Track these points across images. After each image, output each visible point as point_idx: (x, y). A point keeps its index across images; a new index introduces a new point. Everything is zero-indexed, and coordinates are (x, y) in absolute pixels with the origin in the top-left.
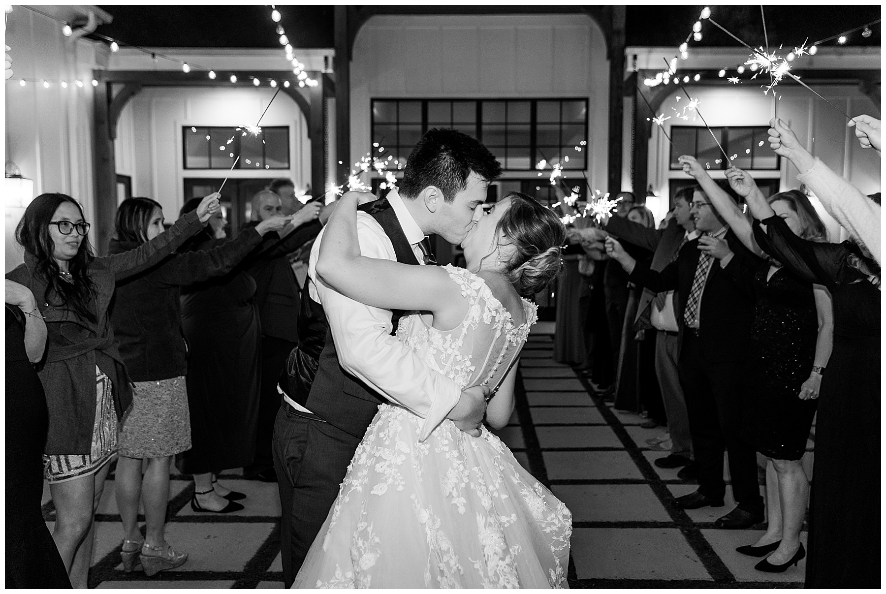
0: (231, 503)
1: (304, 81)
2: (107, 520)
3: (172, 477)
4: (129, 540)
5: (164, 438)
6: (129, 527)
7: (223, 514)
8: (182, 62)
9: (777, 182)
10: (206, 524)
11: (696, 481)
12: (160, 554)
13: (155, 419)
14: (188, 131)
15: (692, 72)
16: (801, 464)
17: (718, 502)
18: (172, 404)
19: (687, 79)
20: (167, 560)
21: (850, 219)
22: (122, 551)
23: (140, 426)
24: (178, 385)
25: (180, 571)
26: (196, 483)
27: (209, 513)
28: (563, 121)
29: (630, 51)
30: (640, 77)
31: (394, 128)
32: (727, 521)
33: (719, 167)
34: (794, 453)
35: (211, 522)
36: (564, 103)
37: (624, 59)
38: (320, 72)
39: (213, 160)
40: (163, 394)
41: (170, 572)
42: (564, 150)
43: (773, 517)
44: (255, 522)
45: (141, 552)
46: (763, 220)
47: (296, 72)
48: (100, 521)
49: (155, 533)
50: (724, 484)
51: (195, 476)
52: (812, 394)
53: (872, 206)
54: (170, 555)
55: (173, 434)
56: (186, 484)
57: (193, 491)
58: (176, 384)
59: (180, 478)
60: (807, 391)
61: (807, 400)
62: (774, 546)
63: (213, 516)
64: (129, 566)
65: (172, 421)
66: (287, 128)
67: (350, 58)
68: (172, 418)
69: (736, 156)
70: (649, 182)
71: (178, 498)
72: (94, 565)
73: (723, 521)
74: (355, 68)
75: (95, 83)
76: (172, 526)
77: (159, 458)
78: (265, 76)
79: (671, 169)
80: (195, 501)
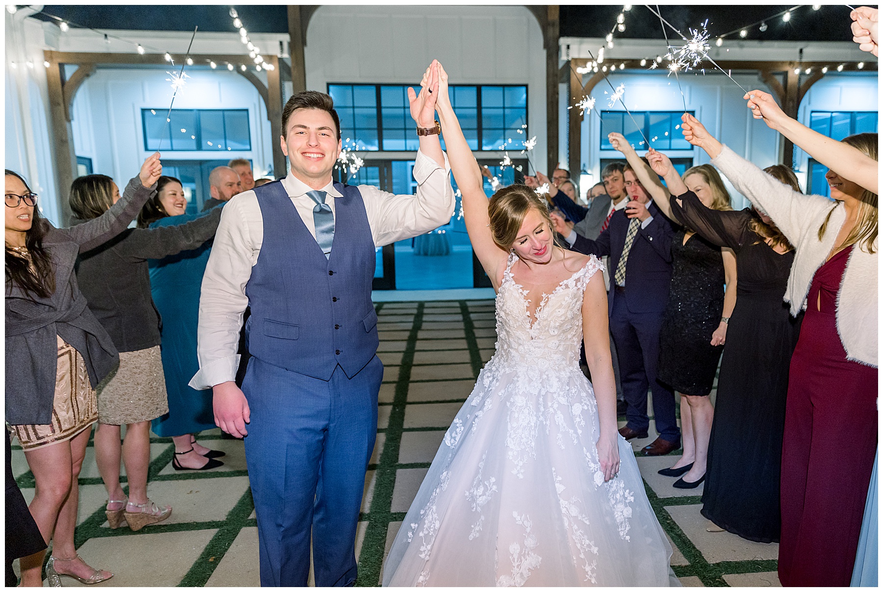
0: (211, 461)
1: (260, 64)
2: (90, 483)
3: (152, 441)
4: (113, 500)
5: (145, 404)
6: (112, 488)
7: (204, 471)
8: (137, 44)
9: (691, 160)
10: (187, 481)
11: (625, 418)
12: (144, 510)
13: (135, 387)
14: (147, 113)
15: (618, 62)
16: (710, 399)
17: (643, 434)
18: (151, 372)
19: (613, 68)
20: (152, 515)
21: (755, 194)
22: (106, 510)
23: (120, 395)
24: (154, 354)
25: (165, 524)
26: (175, 445)
27: (189, 471)
28: (506, 106)
29: (563, 41)
30: (572, 66)
31: (350, 111)
32: (650, 449)
33: (642, 148)
34: (703, 390)
35: (192, 479)
36: (506, 88)
37: (558, 49)
38: (277, 56)
39: (174, 141)
40: (142, 363)
41: (155, 525)
42: (507, 132)
43: (687, 443)
44: (234, 476)
45: (125, 510)
46: (679, 196)
47: (252, 55)
48: (83, 484)
49: (138, 491)
50: (648, 419)
51: (174, 439)
52: (721, 341)
53: (772, 181)
54: (154, 510)
55: (153, 400)
56: (167, 446)
57: (173, 452)
58: (153, 353)
59: (161, 441)
60: (718, 338)
61: (717, 346)
62: (688, 468)
63: (195, 473)
64: (114, 523)
65: (152, 388)
66: (247, 110)
67: (304, 43)
68: (151, 385)
69: (656, 138)
70: (583, 161)
71: (158, 460)
72: (79, 524)
73: (647, 450)
74: (310, 53)
75: (47, 64)
76: (154, 485)
77: (138, 424)
78: (221, 59)
79: (601, 149)
80: (176, 461)
